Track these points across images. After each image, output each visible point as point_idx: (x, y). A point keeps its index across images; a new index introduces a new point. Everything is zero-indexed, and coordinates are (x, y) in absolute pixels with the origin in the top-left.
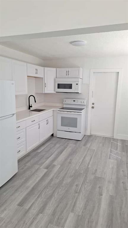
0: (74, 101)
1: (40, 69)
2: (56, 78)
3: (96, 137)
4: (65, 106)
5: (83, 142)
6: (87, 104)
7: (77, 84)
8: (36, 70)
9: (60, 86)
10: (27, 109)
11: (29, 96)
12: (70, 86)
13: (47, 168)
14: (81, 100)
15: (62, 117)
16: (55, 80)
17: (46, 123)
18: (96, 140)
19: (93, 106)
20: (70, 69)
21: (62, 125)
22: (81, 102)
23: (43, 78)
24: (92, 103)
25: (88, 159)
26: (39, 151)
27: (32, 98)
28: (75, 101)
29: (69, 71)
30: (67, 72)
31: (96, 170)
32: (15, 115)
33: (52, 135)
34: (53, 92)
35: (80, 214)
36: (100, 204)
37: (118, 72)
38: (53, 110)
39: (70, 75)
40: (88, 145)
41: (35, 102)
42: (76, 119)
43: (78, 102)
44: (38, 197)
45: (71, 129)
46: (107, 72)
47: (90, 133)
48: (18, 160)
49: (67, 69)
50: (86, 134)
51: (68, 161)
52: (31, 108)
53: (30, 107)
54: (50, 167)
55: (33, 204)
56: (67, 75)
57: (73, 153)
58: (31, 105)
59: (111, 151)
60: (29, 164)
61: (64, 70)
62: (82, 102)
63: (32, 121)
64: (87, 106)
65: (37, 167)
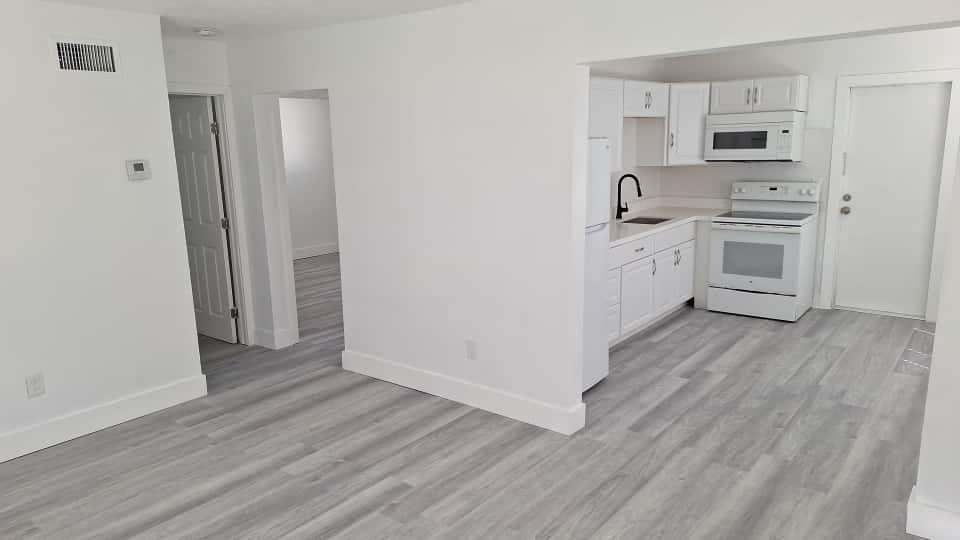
0: (771, 189)
1: (659, 89)
2: (709, 113)
3: (854, 315)
4: (736, 207)
5: (803, 327)
6: (824, 199)
7: (787, 131)
8: (648, 95)
9: (722, 141)
10: (613, 218)
11: (620, 177)
12: (758, 140)
13: (687, 375)
14: (799, 186)
15: (727, 244)
16: (704, 119)
17: (673, 258)
18: (852, 322)
19: (846, 204)
20: (760, 84)
21: (726, 270)
22: (800, 193)
23: (663, 118)
24: (842, 196)
25: (817, 367)
26: (655, 339)
27: (629, 183)
28: (775, 189)
29: (756, 90)
30: (749, 92)
31: (843, 393)
32: (608, 225)
33: (690, 303)
34: (697, 161)
35: (790, 459)
36: (846, 450)
37: (949, 80)
38: (696, 221)
39: (759, 99)
40: (823, 335)
41: (640, 195)
42: (781, 248)
43: (790, 192)
44: (676, 422)
45: (760, 283)
46: (902, 85)
47: (833, 303)
48: (610, 349)
49: (751, 84)
50: (814, 307)
51: (753, 366)
52: (623, 214)
53: (621, 210)
54: (695, 376)
55: (664, 432)
56: (748, 102)
57: (766, 350)
58: (623, 206)
59: (906, 354)
60: (632, 365)
61: (740, 87)
62: (804, 192)
63: (637, 251)
64: (822, 206)
65: (657, 372)
